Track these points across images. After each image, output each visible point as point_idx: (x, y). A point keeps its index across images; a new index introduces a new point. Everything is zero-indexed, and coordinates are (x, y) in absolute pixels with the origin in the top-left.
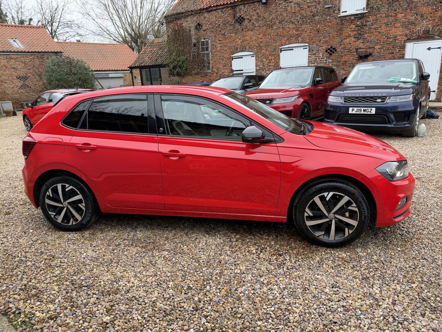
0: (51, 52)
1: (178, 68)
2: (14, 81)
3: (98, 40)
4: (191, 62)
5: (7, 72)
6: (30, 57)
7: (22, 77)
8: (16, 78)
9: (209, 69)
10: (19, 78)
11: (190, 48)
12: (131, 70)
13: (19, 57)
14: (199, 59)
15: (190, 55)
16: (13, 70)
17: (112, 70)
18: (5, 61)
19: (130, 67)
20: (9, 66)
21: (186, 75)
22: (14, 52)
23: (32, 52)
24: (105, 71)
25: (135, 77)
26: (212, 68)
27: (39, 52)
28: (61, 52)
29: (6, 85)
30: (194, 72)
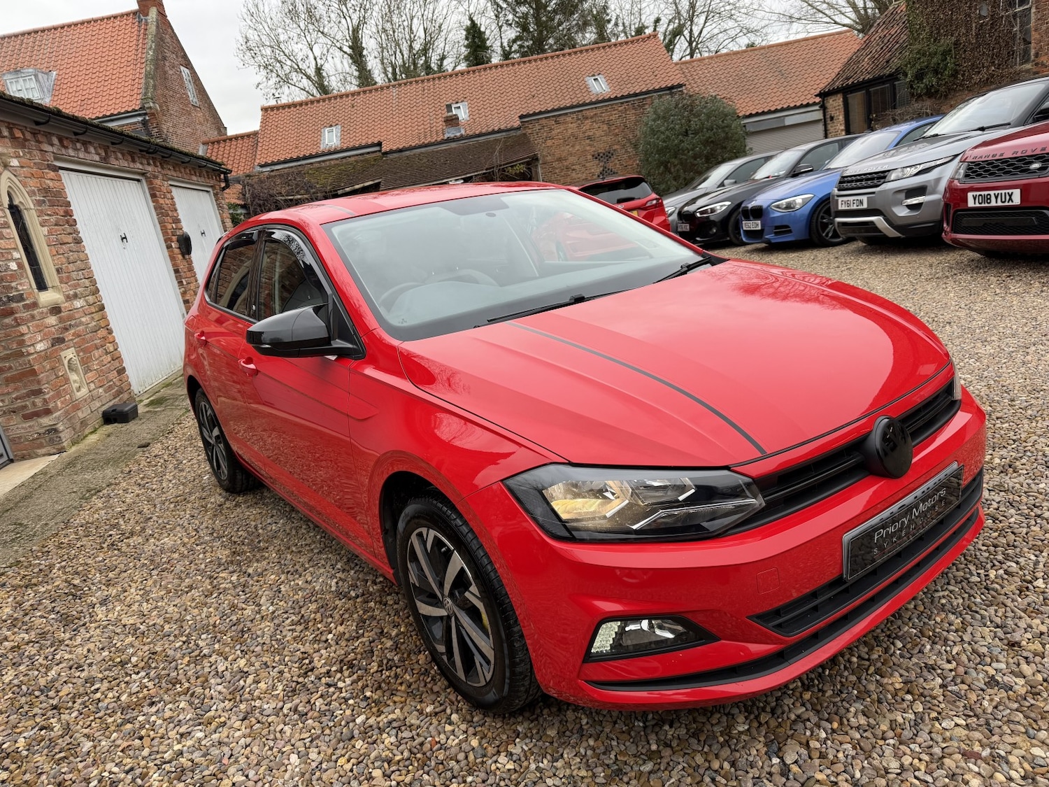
0: (661, 90)
1: (930, 75)
2: (588, 165)
3: (797, 32)
4: (972, 50)
5: (577, 147)
6: (620, 109)
7: (601, 155)
8: (591, 157)
9: (1027, 61)
10: (597, 157)
11: (970, 8)
12: (823, 101)
13: (598, 111)
14: (996, 34)
15: (968, 30)
16: (588, 141)
17: (795, 107)
18: (575, 125)
19: (820, 95)
20: (581, 135)
21: (955, 90)
22: (591, 103)
23: (623, 97)
24: (776, 111)
25: (832, 118)
26: (1037, 55)
27: (636, 95)
28: (680, 86)
29: (574, 175)
30: (976, 78)
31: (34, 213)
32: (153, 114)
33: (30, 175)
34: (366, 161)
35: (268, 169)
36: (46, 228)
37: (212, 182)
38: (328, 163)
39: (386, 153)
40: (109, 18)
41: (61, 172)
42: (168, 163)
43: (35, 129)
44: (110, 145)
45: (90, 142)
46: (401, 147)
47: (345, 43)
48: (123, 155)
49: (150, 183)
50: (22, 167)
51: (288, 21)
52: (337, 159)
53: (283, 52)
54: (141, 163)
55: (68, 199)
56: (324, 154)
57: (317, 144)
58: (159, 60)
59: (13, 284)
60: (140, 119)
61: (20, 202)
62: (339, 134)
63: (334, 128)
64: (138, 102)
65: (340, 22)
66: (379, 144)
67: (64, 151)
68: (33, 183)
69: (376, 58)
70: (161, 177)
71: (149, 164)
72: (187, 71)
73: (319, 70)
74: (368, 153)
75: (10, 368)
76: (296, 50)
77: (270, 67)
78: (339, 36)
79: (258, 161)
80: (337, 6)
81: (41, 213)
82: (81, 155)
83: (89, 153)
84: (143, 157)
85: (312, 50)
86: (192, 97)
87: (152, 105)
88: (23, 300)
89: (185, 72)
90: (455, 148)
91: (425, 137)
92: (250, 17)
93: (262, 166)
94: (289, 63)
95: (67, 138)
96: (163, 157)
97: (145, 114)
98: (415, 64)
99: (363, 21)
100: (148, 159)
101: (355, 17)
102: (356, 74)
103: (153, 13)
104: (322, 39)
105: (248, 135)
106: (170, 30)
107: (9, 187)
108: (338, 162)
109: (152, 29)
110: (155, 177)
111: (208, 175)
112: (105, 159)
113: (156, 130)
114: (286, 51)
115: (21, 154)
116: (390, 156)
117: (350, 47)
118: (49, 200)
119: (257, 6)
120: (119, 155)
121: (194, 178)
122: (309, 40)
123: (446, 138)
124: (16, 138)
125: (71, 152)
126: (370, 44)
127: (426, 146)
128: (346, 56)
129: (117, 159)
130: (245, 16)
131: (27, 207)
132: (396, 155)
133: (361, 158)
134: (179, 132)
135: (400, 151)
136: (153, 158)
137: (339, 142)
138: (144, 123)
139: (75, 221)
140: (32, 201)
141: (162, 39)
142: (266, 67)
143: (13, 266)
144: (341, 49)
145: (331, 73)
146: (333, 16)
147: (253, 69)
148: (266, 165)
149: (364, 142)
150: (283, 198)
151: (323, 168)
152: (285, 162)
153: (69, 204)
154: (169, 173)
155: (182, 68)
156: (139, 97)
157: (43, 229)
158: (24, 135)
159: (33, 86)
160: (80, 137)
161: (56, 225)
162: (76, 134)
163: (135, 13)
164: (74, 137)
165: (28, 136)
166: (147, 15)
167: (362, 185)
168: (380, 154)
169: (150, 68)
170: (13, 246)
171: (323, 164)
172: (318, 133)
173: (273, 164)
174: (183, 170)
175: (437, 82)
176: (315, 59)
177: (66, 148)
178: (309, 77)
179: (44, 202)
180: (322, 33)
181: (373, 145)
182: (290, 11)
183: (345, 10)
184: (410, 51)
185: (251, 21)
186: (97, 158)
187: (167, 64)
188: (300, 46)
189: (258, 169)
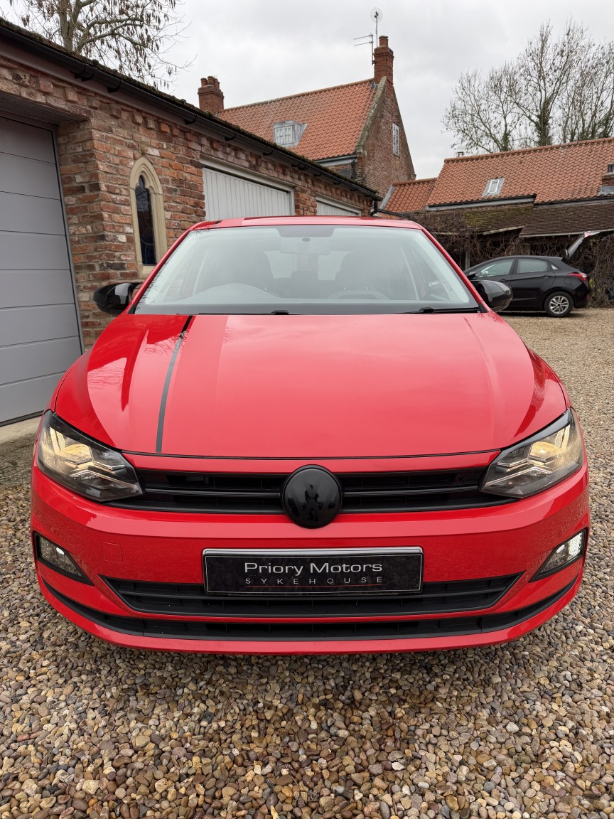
31: (161, 198)
32: (361, 158)
33: (168, 166)
34: (518, 209)
35: (434, 209)
36: (170, 213)
37: (362, 206)
38: (484, 209)
39: (538, 204)
40: (352, 85)
41: (204, 170)
42: (320, 181)
43: (186, 128)
44: (262, 155)
45: (241, 149)
46: (553, 200)
47: (535, 113)
48: (275, 166)
49: (297, 195)
50: (162, 158)
51: (491, 93)
52: (493, 206)
53: (481, 119)
54: (292, 177)
55: (203, 193)
56: (483, 201)
57: (480, 192)
58: (377, 119)
59: (117, 254)
60: (351, 161)
61: (151, 187)
62: (501, 185)
63: (499, 180)
64: (353, 149)
65: (535, 94)
66: (534, 196)
67: (212, 152)
68: (168, 173)
69: (560, 125)
70: (309, 192)
71: (300, 179)
72: (397, 127)
73: (506, 135)
74: (522, 203)
75: (100, 324)
76: (492, 118)
77: (466, 132)
78: (532, 106)
79: (429, 202)
80: (536, 81)
81: (167, 200)
82: (230, 159)
83: (239, 158)
84: (296, 172)
85: (505, 118)
86: (395, 148)
87: (362, 151)
88: (124, 269)
89: (395, 127)
90: (605, 205)
91: (579, 194)
92: (462, 91)
93: (431, 206)
94: (483, 128)
95: (218, 142)
96: (315, 175)
97: (355, 158)
98: (594, 132)
99: (556, 93)
100: (299, 175)
101: (550, 90)
102: (537, 139)
103: (383, 80)
104: (517, 110)
105: (428, 181)
106: (392, 95)
107: (143, 172)
108: (493, 209)
109: (379, 93)
110: (303, 191)
111: (359, 200)
112: (255, 167)
113: (360, 170)
114: (484, 119)
115: (165, 146)
116: (540, 207)
117: (538, 116)
118: (181, 190)
119: (469, 82)
120: (270, 166)
121: (344, 199)
122: (505, 110)
123: (599, 195)
124: (163, 132)
125: (220, 155)
126: (556, 114)
127: (577, 201)
128: (533, 124)
129: (267, 169)
130: (458, 90)
131: (156, 191)
132: (546, 207)
133: (514, 207)
134: (377, 174)
135: (551, 203)
136: (305, 175)
137: (499, 192)
138: (353, 165)
139: (204, 213)
140: (163, 188)
141: (384, 102)
142: (463, 132)
143: (122, 238)
144: (529, 117)
145: (516, 138)
146: (530, 89)
147: (452, 133)
148: (434, 206)
149: (521, 193)
150: (437, 233)
151: (480, 213)
152: (450, 204)
153: (202, 197)
154: (319, 190)
155: (394, 125)
156: (356, 144)
157: (167, 213)
158: (171, 130)
159: (290, 133)
160: (231, 142)
161: (182, 212)
162: (227, 139)
163: (370, 81)
164: (224, 141)
165: (176, 132)
166: (379, 83)
167: (505, 229)
168: (533, 205)
169: (369, 122)
170: (128, 222)
171: (480, 210)
172: (484, 183)
173: (440, 205)
174: (334, 190)
175: (607, 145)
176: (506, 126)
177: (216, 150)
178: (496, 141)
179: (175, 190)
180: (518, 104)
181: (528, 197)
182: (496, 86)
183: (542, 84)
184: (592, 119)
185: (462, 94)
186: (247, 164)
187: (383, 121)
188: (496, 115)
189: (427, 208)
